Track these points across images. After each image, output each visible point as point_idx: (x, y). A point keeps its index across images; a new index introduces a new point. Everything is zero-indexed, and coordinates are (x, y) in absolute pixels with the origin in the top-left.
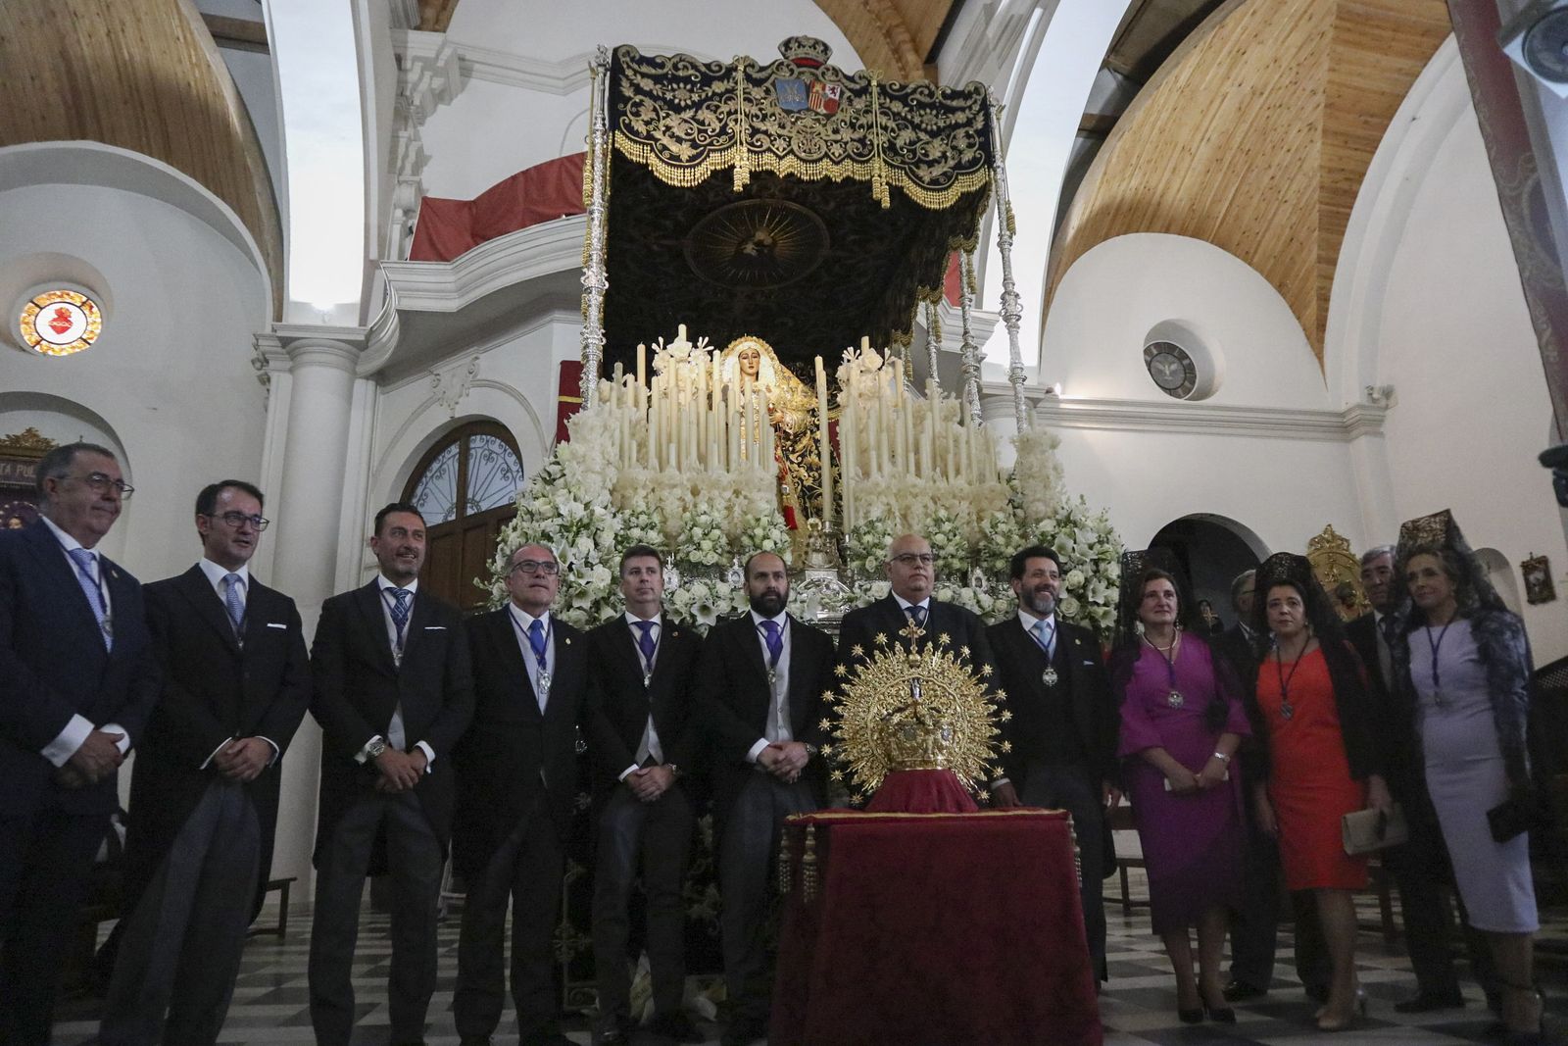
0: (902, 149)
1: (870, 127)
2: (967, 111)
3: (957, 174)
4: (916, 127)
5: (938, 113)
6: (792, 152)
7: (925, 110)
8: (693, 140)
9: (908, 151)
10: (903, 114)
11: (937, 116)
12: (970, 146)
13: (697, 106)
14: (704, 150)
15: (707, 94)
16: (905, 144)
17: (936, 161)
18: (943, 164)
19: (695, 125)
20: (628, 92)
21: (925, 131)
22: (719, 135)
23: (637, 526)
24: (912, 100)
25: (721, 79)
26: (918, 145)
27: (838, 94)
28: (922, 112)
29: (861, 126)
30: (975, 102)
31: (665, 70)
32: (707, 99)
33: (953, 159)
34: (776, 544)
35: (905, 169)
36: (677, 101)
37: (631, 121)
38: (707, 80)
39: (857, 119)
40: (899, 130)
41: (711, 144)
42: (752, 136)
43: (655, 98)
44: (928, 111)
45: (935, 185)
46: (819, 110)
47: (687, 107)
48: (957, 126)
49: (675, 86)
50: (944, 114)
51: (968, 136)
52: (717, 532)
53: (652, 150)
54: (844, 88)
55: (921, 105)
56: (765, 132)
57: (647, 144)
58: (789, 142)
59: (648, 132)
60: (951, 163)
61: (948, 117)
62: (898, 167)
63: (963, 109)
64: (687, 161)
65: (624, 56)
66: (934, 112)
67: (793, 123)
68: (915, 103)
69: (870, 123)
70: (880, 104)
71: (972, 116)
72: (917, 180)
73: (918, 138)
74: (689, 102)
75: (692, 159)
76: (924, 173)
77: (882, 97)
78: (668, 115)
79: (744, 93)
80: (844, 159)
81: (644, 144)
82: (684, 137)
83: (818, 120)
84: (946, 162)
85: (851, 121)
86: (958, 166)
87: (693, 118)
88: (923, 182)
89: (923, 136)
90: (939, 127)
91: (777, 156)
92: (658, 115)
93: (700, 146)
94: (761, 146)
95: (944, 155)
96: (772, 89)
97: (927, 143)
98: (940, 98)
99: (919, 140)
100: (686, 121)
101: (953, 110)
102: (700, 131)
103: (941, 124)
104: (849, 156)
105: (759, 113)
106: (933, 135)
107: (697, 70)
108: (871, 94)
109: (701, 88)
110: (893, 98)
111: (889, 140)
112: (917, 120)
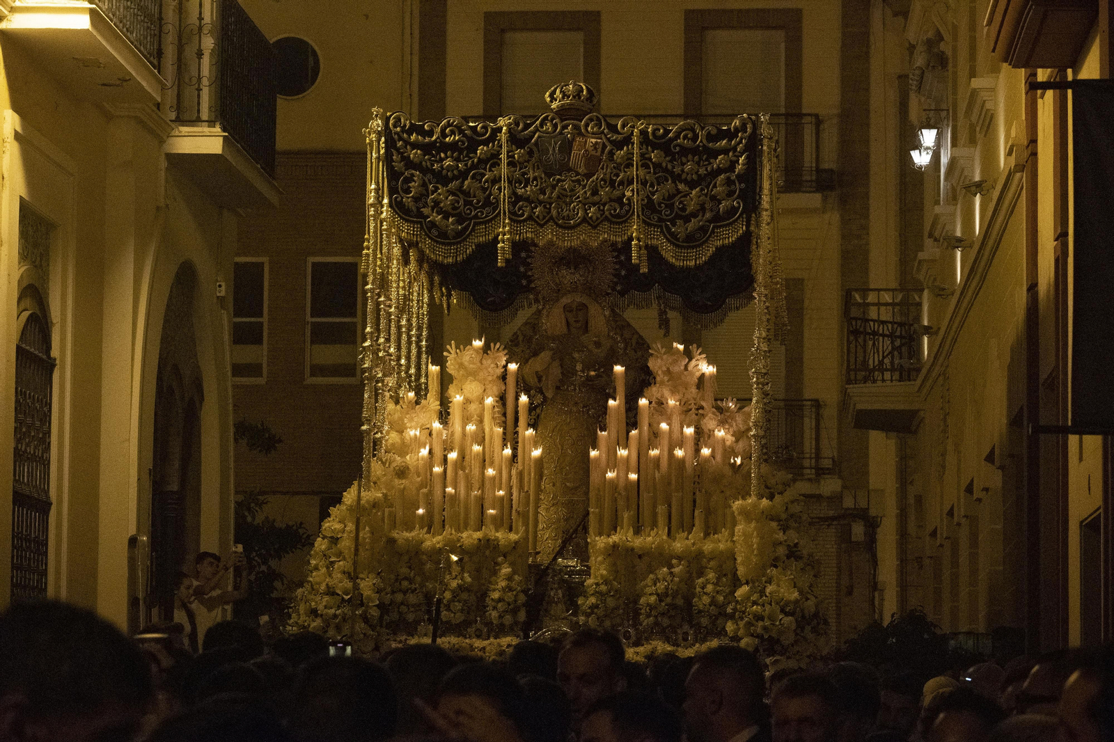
0: (659, 204)
1: (630, 182)
2: (731, 154)
3: (714, 227)
4: (677, 178)
5: (700, 159)
6: (551, 218)
7: (686, 157)
8: (460, 213)
9: (667, 206)
10: (664, 165)
11: (698, 163)
12: (730, 194)
13: (463, 175)
14: (469, 225)
15: (473, 161)
16: (664, 199)
17: (694, 215)
18: (699, 218)
19: (461, 196)
20: (398, 166)
21: (686, 182)
22: (483, 207)
23: (400, 590)
24: (675, 147)
25: (486, 143)
26: (677, 198)
27: (599, 150)
28: (684, 160)
29: (621, 183)
30: (740, 142)
31: (434, 138)
32: (474, 167)
33: (712, 211)
34: (509, 604)
35: (661, 226)
36: (444, 172)
37: (402, 198)
38: (473, 144)
39: (617, 175)
40: (659, 184)
41: (476, 217)
42: (514, 204)
43: (425, 171)
44: (690, 157)
45: (692, 241)
46: (580, 171)
47: (455, 178)
48: (720, 171)
49: (442, 155)
50: (707, 160)
51: (729, 182)
52: (464, 596)
53: (422, 228)
54: (607, 143)
55: (684, 151)
56: (527, 199)
57: (417, 222)
58: (550, 209)
59: (418, 209)
60: (708, 215)
61: (710, 163)
62: (655, 226)
63: (725, 151)
64: (454, 238)
65: (395, 126)
66: (696, 158)
67: (554, 187)
68: (678, 149)
69: (630, 178)
70: (642, 155)
71: (734, 159)
72: (673, 238)
73: (678, 190)
74: (455, 172)
75: (459, 234)
76: (680, 229)
77: (644, 146)
78: (437, 189)
79: (508, 157)
80: (602, 221)
81: (414, 222)
82: (450, 211)
83: (578, 181)
84: (703, 216)
85: (611, 179)
86: (717, 218)
87: (460, 189)
88: (678, 240)
89: (681, 187)
90: (699, 176)
91: (538, 224)
92: (427, 190)
93: (468, 219)
94: (523, 215)
95: (703, 208)
96: (535, 149)
97: (685, 196)
98: (705, 141)
99: (679, 192)
100: (453, 194)
101: (715, 154)
102: (467, 203)
103: (702, 171)
104: (606, 219)
105: (521, 178)
106: (692, 185)
107: (465, 135)
108: (633, 144)
109: (467, 156)
110: (655, 146)
111: (648, 197)
112: (677, 170)
